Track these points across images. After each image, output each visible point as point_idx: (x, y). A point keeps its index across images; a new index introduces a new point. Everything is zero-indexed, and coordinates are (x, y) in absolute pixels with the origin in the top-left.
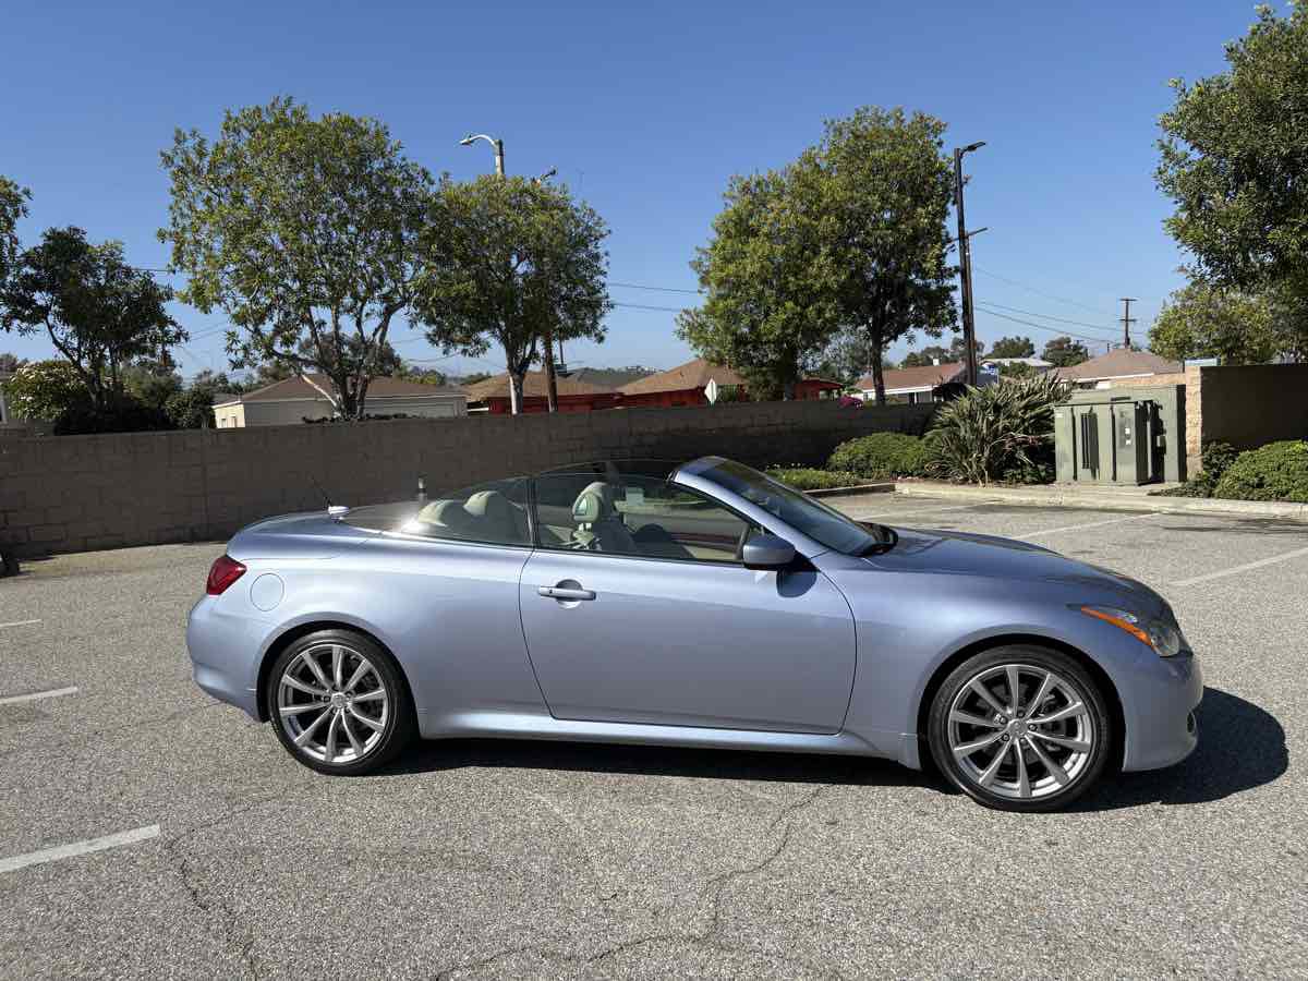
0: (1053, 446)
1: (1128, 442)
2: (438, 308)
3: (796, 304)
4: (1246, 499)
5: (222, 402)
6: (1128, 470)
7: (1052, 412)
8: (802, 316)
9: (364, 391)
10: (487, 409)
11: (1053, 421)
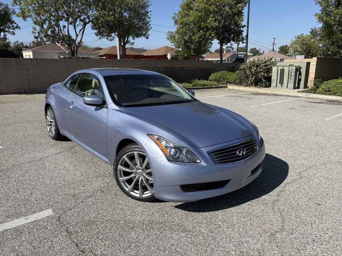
0: (271, 77)
1: (292, 77)
2: (102, 24)
3: (204, 31)
4: (325, 94)
5: (25, 51)
6: (291, 85)
7: (272, 68)
8: (205, 35)
9: (77, 50)
10: (105, 57)
11: (272, 70)
